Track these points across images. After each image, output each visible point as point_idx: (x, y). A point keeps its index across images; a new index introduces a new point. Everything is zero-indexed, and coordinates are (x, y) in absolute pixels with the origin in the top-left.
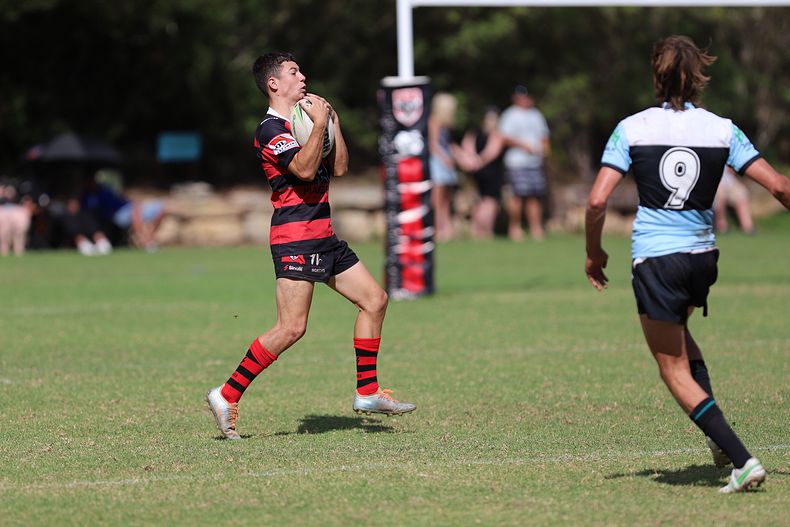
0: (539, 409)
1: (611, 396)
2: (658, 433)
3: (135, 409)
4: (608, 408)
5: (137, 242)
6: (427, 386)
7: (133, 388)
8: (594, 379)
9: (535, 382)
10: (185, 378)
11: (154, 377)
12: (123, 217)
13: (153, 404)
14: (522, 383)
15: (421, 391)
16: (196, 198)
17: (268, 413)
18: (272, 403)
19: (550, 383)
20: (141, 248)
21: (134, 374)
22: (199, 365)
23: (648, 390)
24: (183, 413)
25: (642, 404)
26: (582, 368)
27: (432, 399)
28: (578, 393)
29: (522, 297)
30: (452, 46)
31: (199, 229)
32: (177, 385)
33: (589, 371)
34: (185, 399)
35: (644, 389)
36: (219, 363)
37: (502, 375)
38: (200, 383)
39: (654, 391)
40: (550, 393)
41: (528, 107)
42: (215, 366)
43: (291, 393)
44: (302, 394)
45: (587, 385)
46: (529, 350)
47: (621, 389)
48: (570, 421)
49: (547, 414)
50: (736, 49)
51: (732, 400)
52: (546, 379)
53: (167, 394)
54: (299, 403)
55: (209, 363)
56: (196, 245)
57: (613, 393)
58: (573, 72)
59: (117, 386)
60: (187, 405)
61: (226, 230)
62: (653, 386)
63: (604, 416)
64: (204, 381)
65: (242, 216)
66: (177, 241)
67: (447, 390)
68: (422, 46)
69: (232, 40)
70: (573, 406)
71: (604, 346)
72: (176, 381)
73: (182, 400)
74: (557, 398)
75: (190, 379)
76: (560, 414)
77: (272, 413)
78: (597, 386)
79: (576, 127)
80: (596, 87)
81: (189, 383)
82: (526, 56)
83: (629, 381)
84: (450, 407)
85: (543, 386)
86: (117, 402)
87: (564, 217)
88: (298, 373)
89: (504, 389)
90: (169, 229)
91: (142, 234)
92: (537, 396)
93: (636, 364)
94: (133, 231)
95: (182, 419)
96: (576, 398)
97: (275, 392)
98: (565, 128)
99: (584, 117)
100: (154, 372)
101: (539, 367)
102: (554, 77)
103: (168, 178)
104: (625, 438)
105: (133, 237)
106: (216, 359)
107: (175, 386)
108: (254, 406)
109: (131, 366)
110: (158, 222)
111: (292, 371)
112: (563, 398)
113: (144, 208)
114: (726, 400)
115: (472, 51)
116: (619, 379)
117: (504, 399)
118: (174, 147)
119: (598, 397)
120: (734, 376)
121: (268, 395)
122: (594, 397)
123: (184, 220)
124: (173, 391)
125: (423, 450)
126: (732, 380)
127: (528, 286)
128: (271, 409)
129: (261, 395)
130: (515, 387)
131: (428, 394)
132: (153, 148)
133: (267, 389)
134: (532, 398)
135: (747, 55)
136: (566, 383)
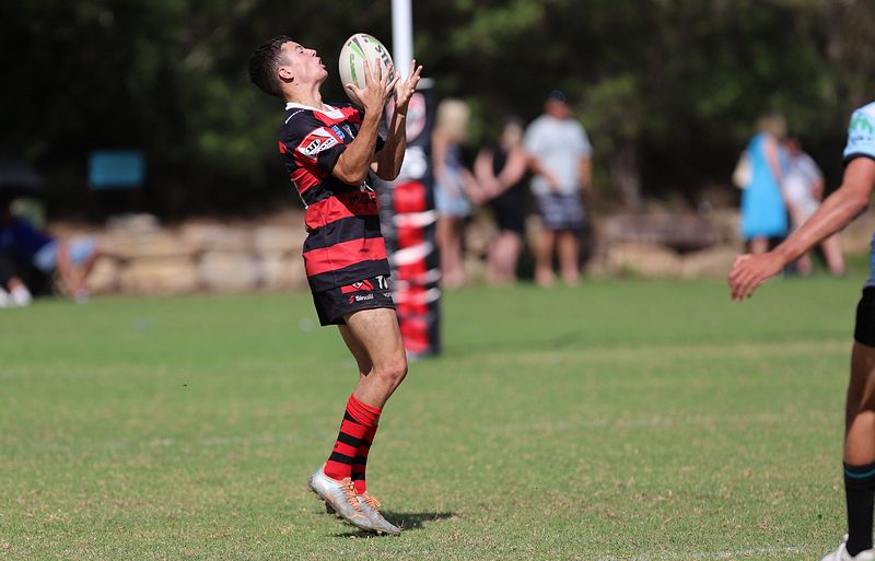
0: (574, 499)
1: (665, 482)
2: (724, 529)
3: (62, 502)
4: (660, 498)
5: (63, 290)
6: (431, 471)
7: (59, 475)
8: (643, 461)
9: (568, 466)
10: (125, 462)
11: (85, 462)
12: (45, 258)
13: (83, 495)
14: (552, 467)
15: (425, 477)
16: (138, 234)
17: (230, 506)
18: (234, 493)
19: (588, 467)
20: (68, 297)
21: (59, 457)
22: (142, 445)
23: (711, 474)
24: (122, 506)
25: (704, 493)
26: (628, 447)
27: (437, 486)
28: (622, 478)
29: (551, 358)
30: (462, 40)
31: (142, 274)
32: (115, 470)
33: (637, 451)
34: (124, 488)
35: (706, 474)
36: (167, 442)
37: (527, 456)
38: (144, 469)
39: (719, 476)
40: (587, 479)
41: (565, 118)
42: (162, 447)
43: (260, 480)
44: (273, 482)
45: (634, 469)
46: (561, 425)
47: (677, 474)
48: (612, 514)
49: (583, 504)
50: (821, 42)
51: (817, 486)
52: (582, 460)
53: (102, 482)
54: (269, 494)
55: (155, 443)
56: (137, 292)
57: (667, 479)
58: (615, 72)
59: (38, 473)
60: (127, 495)
61: (177, 275)
62: (718, 469)
63: (656, 507)
64: (149, 466)
65: (197, 257)
66: (115, 289)
67: (457, 475)
68: (424, 40)
69: (182, 34)
70: (617, 496)
71: (656, 419)
72: (114, 466)
73: (120, 489)
74: (597, 486)
75: (131, 463)
76: (600, 506)
77: (234, 506)
78: (647, 469)
79: (620, 142)
80: (645, 91)
81: (129, 469)
82: (556, 52)
83: (687, 464)
84: (460, 497)
85: (577, 470)
86: (39, 493)
87: (605, 256)
88: (268, 456)
89: (529, 473)
90: (103, 274)
91: (70, 280)
92: (571, 483)
93: (695, 442)
94: (59, 277)
95: (121, 514)
96: (620, 486)
97: (239, 479)
98: (606, 143)
99: (630, 129)
100: (86, 454)
101: (574, 446)
102: (593, 79)
103: (102, 209)
104: (683, 535)
105: (59, 284)
106: (163, 438)
107: (111, 473)
108: (212, 497)
109: (55, 447)
110: (89, 265)
111: (260, 452)
112: (604, 485)
113: (72, 246)
114: (810, 486)
115: (488, 46)
116: (675, 461)
117: (529, 487)
118: (111, 170)
119: (649, 483)
120: (820, 457)
121: (230, 483)
122: (643, 484)
123: (122, 262)
124: (111, 478)
125: (426, 552)
126: (817, 461)
127: (560, 343)
128: (234, 501)
129: (220, 484)
130: (543, 472)
131: (432, 481)
132: (84, 170)
133: (229, 476)
134: (564, 486)
135: (835, 50)
136: (608, 466)
